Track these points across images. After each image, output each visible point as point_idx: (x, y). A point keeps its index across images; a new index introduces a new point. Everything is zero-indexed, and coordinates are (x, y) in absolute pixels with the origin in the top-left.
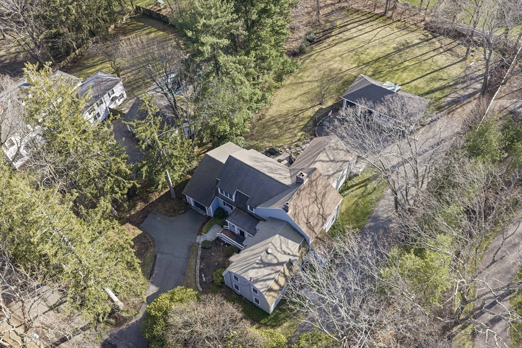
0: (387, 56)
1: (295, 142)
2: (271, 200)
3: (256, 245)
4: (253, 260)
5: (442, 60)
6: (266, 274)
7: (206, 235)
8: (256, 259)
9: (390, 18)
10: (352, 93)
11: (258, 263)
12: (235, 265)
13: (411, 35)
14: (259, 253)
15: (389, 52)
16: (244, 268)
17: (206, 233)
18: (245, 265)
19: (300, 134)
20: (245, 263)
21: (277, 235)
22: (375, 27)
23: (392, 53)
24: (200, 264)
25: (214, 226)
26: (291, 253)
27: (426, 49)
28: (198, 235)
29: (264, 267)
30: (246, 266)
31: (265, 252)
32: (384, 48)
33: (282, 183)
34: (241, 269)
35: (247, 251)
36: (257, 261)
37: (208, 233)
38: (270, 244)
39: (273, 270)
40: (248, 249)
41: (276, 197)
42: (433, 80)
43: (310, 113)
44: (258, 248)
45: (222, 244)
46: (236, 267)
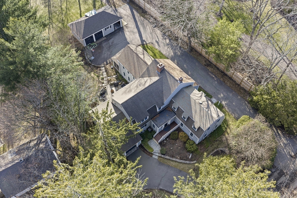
0: (50, 13)
2: (164, 92)
3: (193, 110)
4: (205, 113)
6: (214, 109)
7: (155, 150)
8: (205, 111)
10: (84, 33)
11: (208, 111)
12: (203, 125)
14: (200, 109)
16: (209, 119)
17: (153, 150)
18: (206, 118)
20: (205, 118)
21: (191, 95)
24: (177, 158)
25: (149, 144)
28: (152, 156)
29: (210, 108)
31: (201, 105)
33: (157, 81)
34: (208, 121)
35: (195, 116)
37: (154, 149)
38: (196, 100)
40: (193, 115)
41: (163, 88)
42: (85, 1)
44: (195, 108)
45: (165, 141)
46: (206, 125)
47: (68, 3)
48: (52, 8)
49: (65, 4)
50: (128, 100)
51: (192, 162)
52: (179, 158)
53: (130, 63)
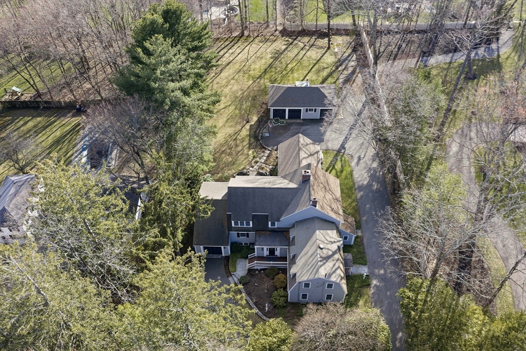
0: (270, 66)
1: (252, 160)
2: (290, 206)
3: (305, 248)
4: (314, 261)
5: (314, 54)
6: (332, 266)
7: (237, 272)
8: (316, 259)
9: (249, 36)
10: (276, 101)
11: (321, 261)
12: (301, 273)
13: (275, 44)
14: (314, 253)
15: (270, 63)
16: (312, 271)
17: (235, 271)
18: (310, 269)
19: (251, 152)
20: (309, 267)
21: (317, 232)
22: (242, 47)
23: (272, 62)
24: (252, 299)
25: (238, 262)
26: (336, 241)
27: (296, 51)
28: (228, 277)
29: (327, 261)
30: (312, 269)
31: (319, 249)
32: (263, 61)
33: (291, 188)
34: (310, 273)
35: (302, 257)
36: (319, 259)
37: (237, 270)
38: (318, 241)
39: (333, 260)
40: (301, 255)
41: (293, 202)
42: (319, 71)
43: (245, 132)
44: (309, 249)
45: (257, 272)
46: (303, 275)
47: (298, 64)
48: (277, 62)
49: (295, 64)
50: (239, 188)
51: (264, 317)
52: (254, 300)
53: (286, 156)
